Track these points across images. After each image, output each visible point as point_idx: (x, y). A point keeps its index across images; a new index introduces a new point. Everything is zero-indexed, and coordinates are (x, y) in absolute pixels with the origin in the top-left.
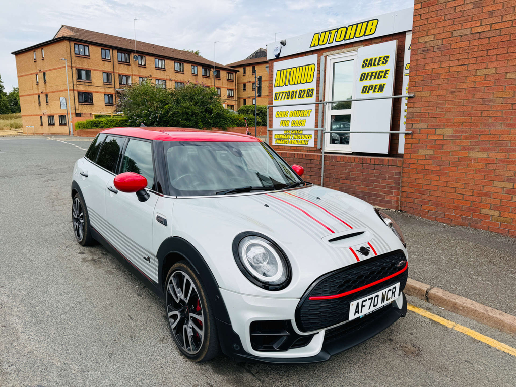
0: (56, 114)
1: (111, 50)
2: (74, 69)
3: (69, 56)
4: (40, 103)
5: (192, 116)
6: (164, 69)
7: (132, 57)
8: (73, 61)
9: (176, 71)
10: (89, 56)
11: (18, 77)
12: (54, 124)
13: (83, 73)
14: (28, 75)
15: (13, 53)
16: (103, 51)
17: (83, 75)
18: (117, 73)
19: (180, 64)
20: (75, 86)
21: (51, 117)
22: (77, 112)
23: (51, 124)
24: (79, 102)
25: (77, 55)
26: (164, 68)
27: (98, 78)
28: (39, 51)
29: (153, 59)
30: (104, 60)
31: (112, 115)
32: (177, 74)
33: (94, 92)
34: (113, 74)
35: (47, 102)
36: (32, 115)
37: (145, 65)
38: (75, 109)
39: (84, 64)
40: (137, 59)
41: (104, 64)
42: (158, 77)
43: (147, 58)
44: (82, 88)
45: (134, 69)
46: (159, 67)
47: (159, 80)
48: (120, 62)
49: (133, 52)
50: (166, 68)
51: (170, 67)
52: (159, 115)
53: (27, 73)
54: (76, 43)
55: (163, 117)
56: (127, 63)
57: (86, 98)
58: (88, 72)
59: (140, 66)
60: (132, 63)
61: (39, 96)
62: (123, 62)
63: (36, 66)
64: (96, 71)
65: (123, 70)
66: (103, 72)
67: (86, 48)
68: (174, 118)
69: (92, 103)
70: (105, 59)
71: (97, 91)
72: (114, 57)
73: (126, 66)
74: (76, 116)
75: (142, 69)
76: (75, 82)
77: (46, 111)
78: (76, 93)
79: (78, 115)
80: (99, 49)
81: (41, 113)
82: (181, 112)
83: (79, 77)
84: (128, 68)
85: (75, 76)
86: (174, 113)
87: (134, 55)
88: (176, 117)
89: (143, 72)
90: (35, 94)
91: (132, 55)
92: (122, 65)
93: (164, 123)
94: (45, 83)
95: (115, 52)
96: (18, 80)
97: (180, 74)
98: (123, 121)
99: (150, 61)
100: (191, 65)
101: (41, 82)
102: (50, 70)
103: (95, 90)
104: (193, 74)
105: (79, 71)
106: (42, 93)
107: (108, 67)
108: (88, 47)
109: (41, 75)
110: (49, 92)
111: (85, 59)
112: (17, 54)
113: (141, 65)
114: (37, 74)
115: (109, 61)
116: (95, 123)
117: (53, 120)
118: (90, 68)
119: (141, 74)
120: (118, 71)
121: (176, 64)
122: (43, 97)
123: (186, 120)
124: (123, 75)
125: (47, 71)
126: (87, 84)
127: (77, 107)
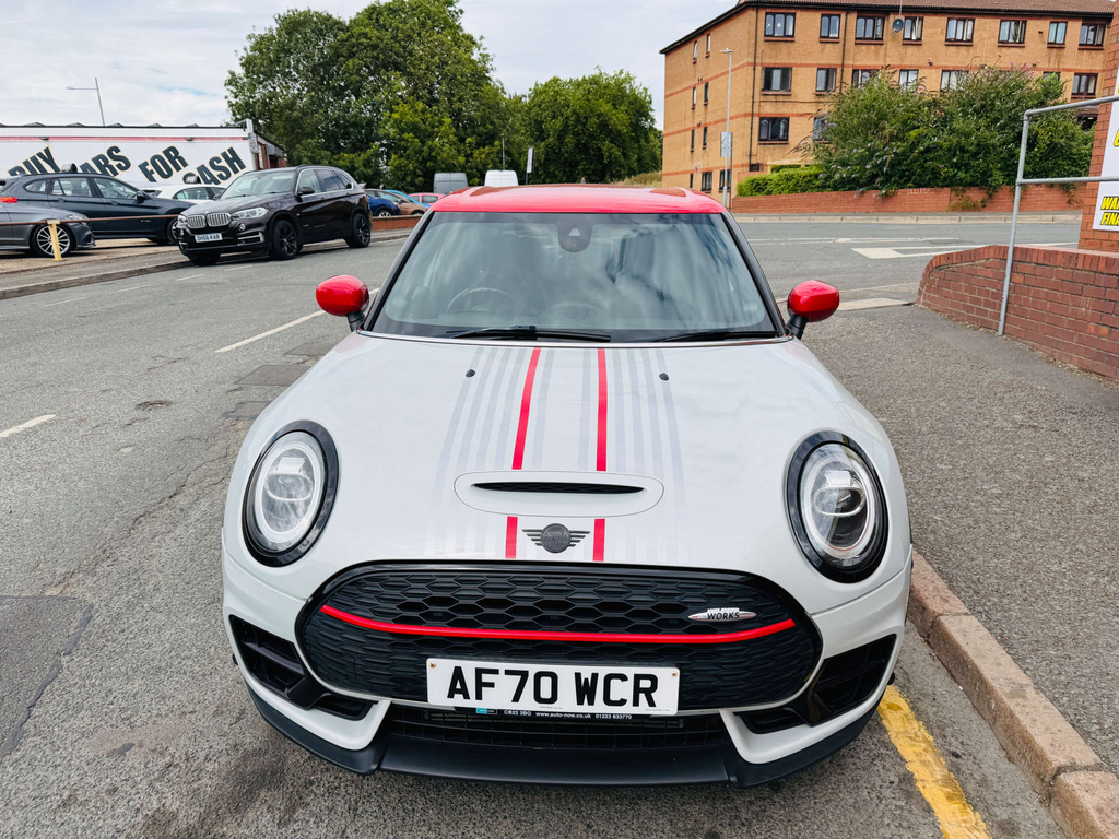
0: (716, 168)
1: (843, 16)
2: (759, 68)
3: (753, 41)
4: (692, 147)
5: (975, 156)
6: (969, 43)
7: (891, 24)
8: (759, 51)
9: (1003, 44)
10: (793, 36)
11: (666, 97)
12: (710, 189)
13: (777, 75)
14: (681, 91)
15: (662, 52)
16: (826, 19)
17: (775, 79)
18: (848, 66)
19: (1017, 23)
20: (756, 104)
21: (707, 175)
22: (754, 161)
23: (706, 190)
24: (760, 140)
25: (770, 38)
26: (968, 41)
27: (805, 83)
28: (702, 39)
29: (942, 20)
30: (825, 39)
31: (803, 164)
32: (1004, 50)
33: (793, 115)
34: (839, 70)
35: (705, 144)
36: (677, 173)
37: (920, 39)
38: (750, 156)
39: (780, 55)
40: (902, 25)
41: (823, 50)
42: (950, 64)
43: (928, 19)
44: (770, 109)
45: (890, 53)
46: (956, 40)
47: (950, 71)
48: (860, 41)
49: (894, 10)
50: (975, 40)
51: (985, 35)
52: (889, 158)
53: (680, 88)
54: (769, 10)
55: (900, 164)
56: (877, 39)
57: (774, 130)
58: (786, 72)
59: (907, 42)
60: (890, 37)
61: (693, 131)
62: (869, 39)
63: (695, 71)
64: (803, 69)
65: (866, 57)
66: (819, 69)
67: (790, 19)
68: (926, 161)
69: (787, 140)
70: (828, 37)
71: (801, 111)
72: (849, 28)
73: (873, 47)
74: (751, 170)
75: (911, 50)
76: (757, 98)
77: (701, 163)
78: (756, 120)
79: (754, 167)
80: (818, 15)
81: (690, 167)
82: (946, 145)
83: (768, 85)
84: (877, 52)
85: (760, 83)
86: (928, 150)
87: (897, 17)
88: (932, 159)
89: (912, 56)
90: (688, 130)
91: (892, 18)
92: (864, 47)
93: (900, 178)
94: (706, 105)
95: (853, 17)
96: (666, 102)
97: (1012, 50)
98: (811, 175)
99: (934, 27)
100: (1048, 22)
101: (700, 103)
102: (716, 77)
103: (795, 111)
104: (1052, 46)
105: (768, 72)
106: (699, 125)
107: (830, 55)
108: (794, 15)
109: (701, 88)
110: (710, 124)
111: (783, 45)
112: (667, 51)
113: (911, 39)
114: (694, 89)
115: (835, 41)
116: (759, 184)
117: (710, 180)
118: (792, 61)
119: (907, 63)
120: (851, 63)
121: (1006, 26)
122: (699, 133)
123: (957, 166)
124: (863, 71)
125: (711, 79)
126: (781, 98)
127: (754, 152)
